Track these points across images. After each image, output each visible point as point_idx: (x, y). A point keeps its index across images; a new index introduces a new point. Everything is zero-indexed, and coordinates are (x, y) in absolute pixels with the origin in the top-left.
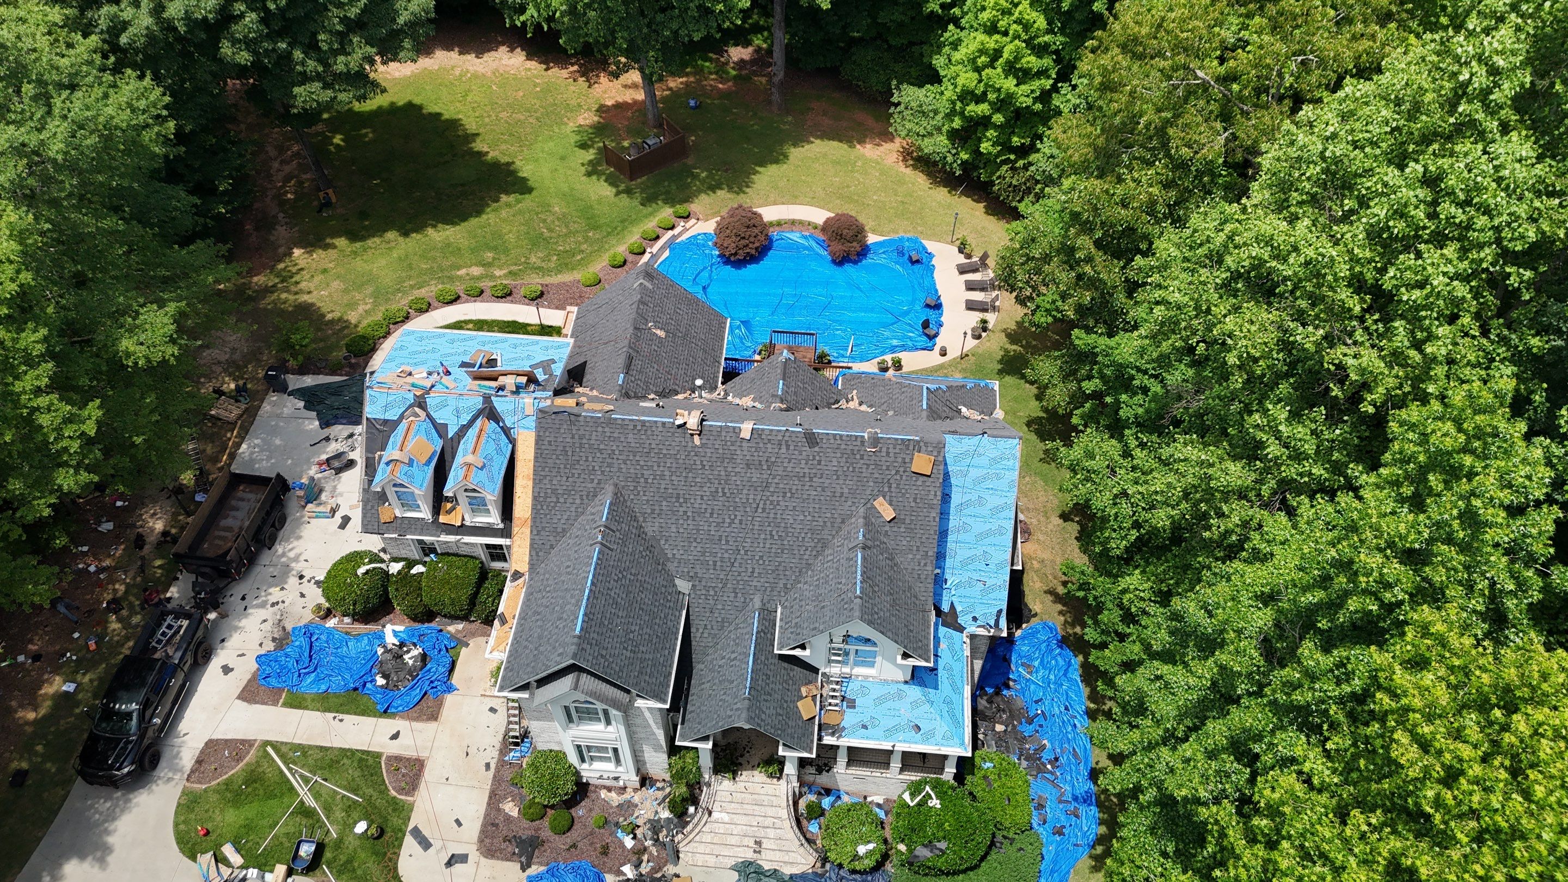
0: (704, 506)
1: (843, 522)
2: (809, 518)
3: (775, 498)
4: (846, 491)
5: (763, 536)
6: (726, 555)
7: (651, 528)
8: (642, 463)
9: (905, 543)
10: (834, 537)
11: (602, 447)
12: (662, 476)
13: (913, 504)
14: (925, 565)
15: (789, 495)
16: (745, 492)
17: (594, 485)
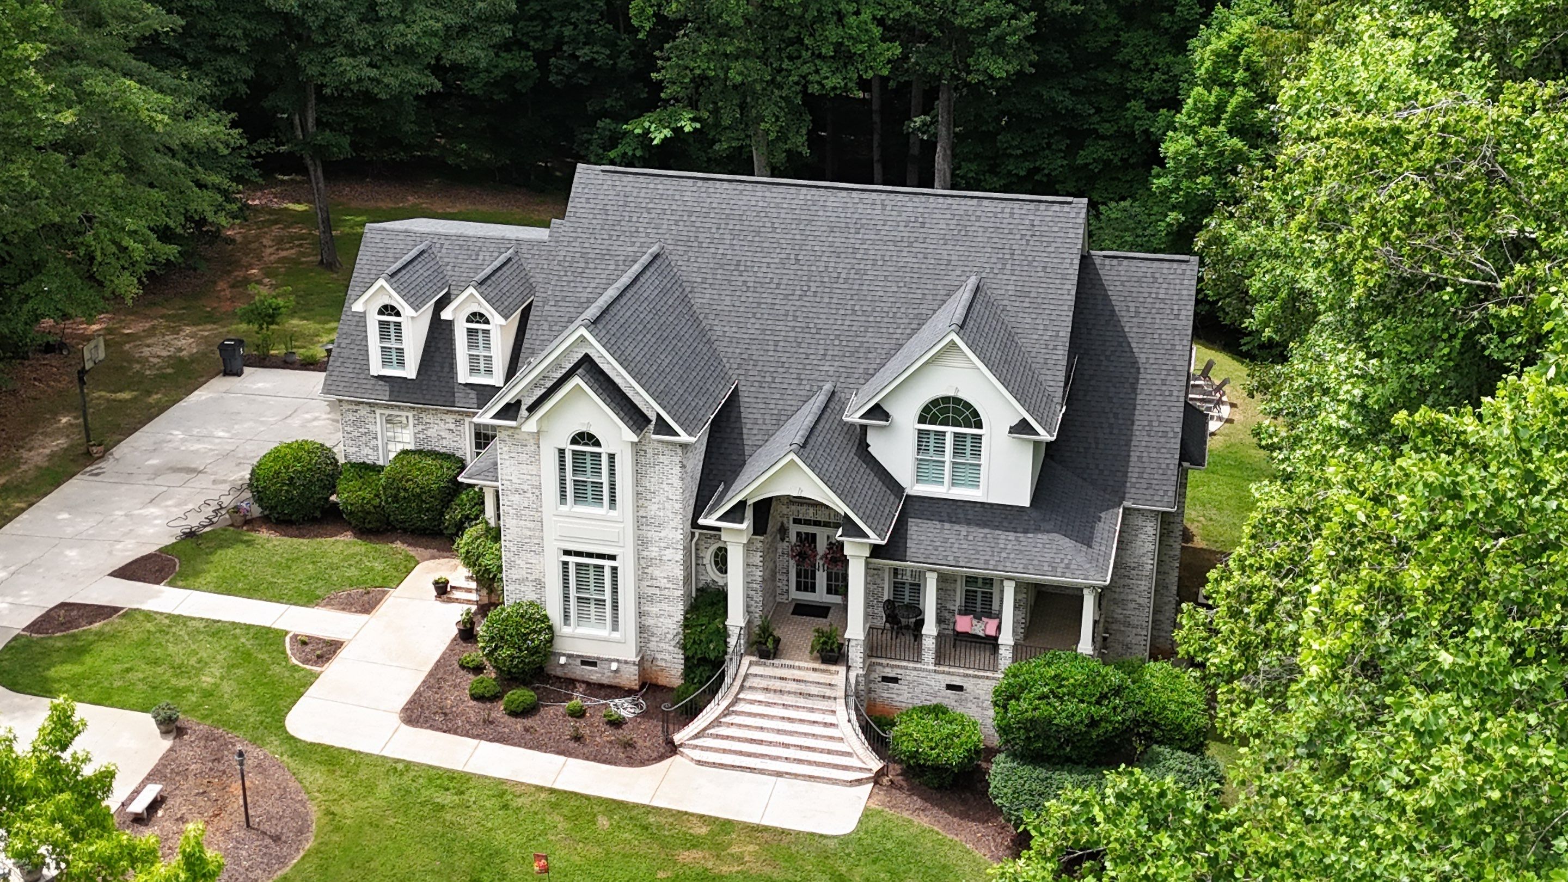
0: (770, 275)
1: (949, 295)
2: (905, 290)
3: (862, 266)
4: (953, 258)
5: (842, 312)
6: (792, 334)
7: (699, 300)
8: (698, 224)
9: (1029, 320)
10: (935, 311)
11: (650, 206)
12: (721, 240)
13: (1042, 274)
14: (1055, 348)
15: (880, 263)
16: (824, 259)
17: (635, 249)
